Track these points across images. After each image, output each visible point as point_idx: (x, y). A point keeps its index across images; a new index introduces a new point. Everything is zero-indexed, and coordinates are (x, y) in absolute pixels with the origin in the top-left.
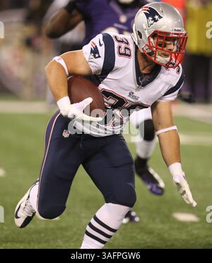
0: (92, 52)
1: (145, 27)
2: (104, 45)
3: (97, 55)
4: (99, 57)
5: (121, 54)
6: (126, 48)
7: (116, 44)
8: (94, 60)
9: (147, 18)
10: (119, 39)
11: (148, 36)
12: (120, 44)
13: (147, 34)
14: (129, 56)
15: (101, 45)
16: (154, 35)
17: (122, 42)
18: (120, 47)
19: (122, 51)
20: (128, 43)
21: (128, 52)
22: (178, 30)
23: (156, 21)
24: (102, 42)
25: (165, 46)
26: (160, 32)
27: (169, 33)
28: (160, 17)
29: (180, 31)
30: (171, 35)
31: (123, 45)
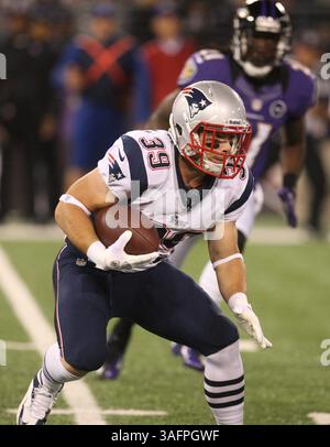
0: (111, 171)
1: (186, 118)
2: (126, 159)
3: (119, 175)
4: (123, 176)
5: (154, 166)
6: (161, 155)
7: (145, 153)
8: (116, 182)
9: (190, 104)
10: (149, 143)
11: (190, 130)
12: (151, 150)
13: (189, 128)
14: (168, 165)
15: (122, 159)
16: (200, 129)
17: (154, 146)
18: (151, 156)
19: (156, 160)
20: (162, 146)
21: (164, 160)
22: (234, 123)
23: (201, 108)
24: (123, 155)
25: (217, 146)
26: (208, 125)
27: (221, 127)
28: (208, 103)
29: (238, 123)
30: (224, 130)
31: (156, 151)
